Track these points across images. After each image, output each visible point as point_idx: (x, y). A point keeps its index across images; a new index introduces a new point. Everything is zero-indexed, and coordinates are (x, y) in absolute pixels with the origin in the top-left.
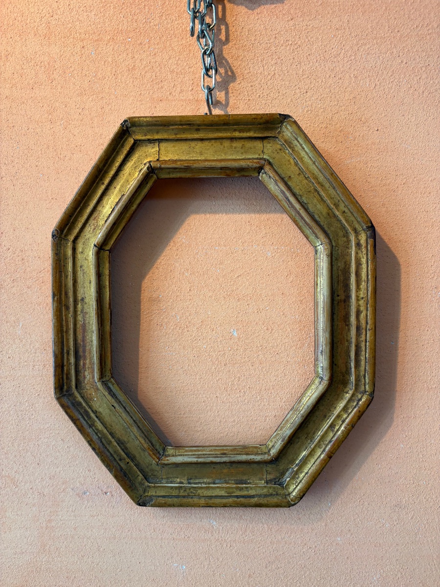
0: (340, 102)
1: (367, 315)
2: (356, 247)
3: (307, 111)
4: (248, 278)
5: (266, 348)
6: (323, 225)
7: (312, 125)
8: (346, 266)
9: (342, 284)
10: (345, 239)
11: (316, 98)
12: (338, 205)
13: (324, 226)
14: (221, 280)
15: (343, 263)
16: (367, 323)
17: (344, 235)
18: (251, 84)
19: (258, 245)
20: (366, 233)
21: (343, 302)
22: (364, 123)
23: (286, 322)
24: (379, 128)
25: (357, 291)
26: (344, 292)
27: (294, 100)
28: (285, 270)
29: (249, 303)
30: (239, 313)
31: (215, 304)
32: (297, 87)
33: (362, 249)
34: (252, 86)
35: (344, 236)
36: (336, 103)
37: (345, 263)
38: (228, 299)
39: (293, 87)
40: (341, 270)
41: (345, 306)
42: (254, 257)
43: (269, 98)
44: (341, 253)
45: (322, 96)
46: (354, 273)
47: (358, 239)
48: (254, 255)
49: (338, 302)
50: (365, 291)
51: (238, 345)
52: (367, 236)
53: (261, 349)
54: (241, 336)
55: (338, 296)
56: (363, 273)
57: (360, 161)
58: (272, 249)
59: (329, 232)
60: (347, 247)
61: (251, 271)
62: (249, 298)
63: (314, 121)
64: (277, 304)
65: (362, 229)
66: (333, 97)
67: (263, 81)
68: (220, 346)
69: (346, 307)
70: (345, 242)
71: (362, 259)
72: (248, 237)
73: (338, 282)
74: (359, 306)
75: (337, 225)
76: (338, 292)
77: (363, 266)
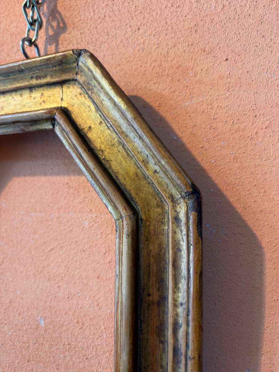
0: (178, 33)
1: (187, 334)
2: (173, 223)
3: (138, 50)
4: (61, 252)
5: (74, 348)
6: (130, 190)
7: (144, 65)
8: (161, 250)
9: (154, 279)
10: (159, 210)
11: (149, 34)
12: (148, 162)
13: (131, 192)
14: (33, 252)
15: (156, 246)
16: (187, 346)
17: (157, 204)
18: (81, 31)
19: (75, 212)
20: (186, 203)
21: (156, 306)
22: (208, 54)
23: (100, 316)
24: (229, 57)
25: (175, 292)
26: (158, 290)
27: (124, 41)
28: (104, 246)
29: (60, 284)
30: (48, 296)
31: (25, 282)
32: (128, 26)
33: (181, 227)
34: (81, 34)
35: (158, 206)
36: (173, 35)
37: (160, 245)
38: (39, 277)
39: (123, 27)
40: (153, 256)
41: (159, 312)
42: (69, 227)
43: (98, 43)
44: (154, 230)
45: (157, 30)
46: (171, 263)
47: (176, 211)
48: (69, 224)
49: (149, 305)
50: (185, 294)
51: (43, 338)
52: (187, 206)
53: (69, 348)
54: (48, 328)
55: (149, 295)
56: (183, 264)
57: (202, 101)
58: (90, 217)
59: (137, 200)
60: (162, 223)
61: (65, 244)
62: (60, 279)
63: (146, 60)
64: (91, 290)
65: (180, 196)
66: (170, 28)
67: (93, 26)
68: (25, 336)
69: (161, 313)
70: (160, 215)
71: (182, 243)
72: (66, 202)
73: (149, 274)
74: (177, 315)
75: (148, 190)
76: (148, 288)
77: (183, 253)
